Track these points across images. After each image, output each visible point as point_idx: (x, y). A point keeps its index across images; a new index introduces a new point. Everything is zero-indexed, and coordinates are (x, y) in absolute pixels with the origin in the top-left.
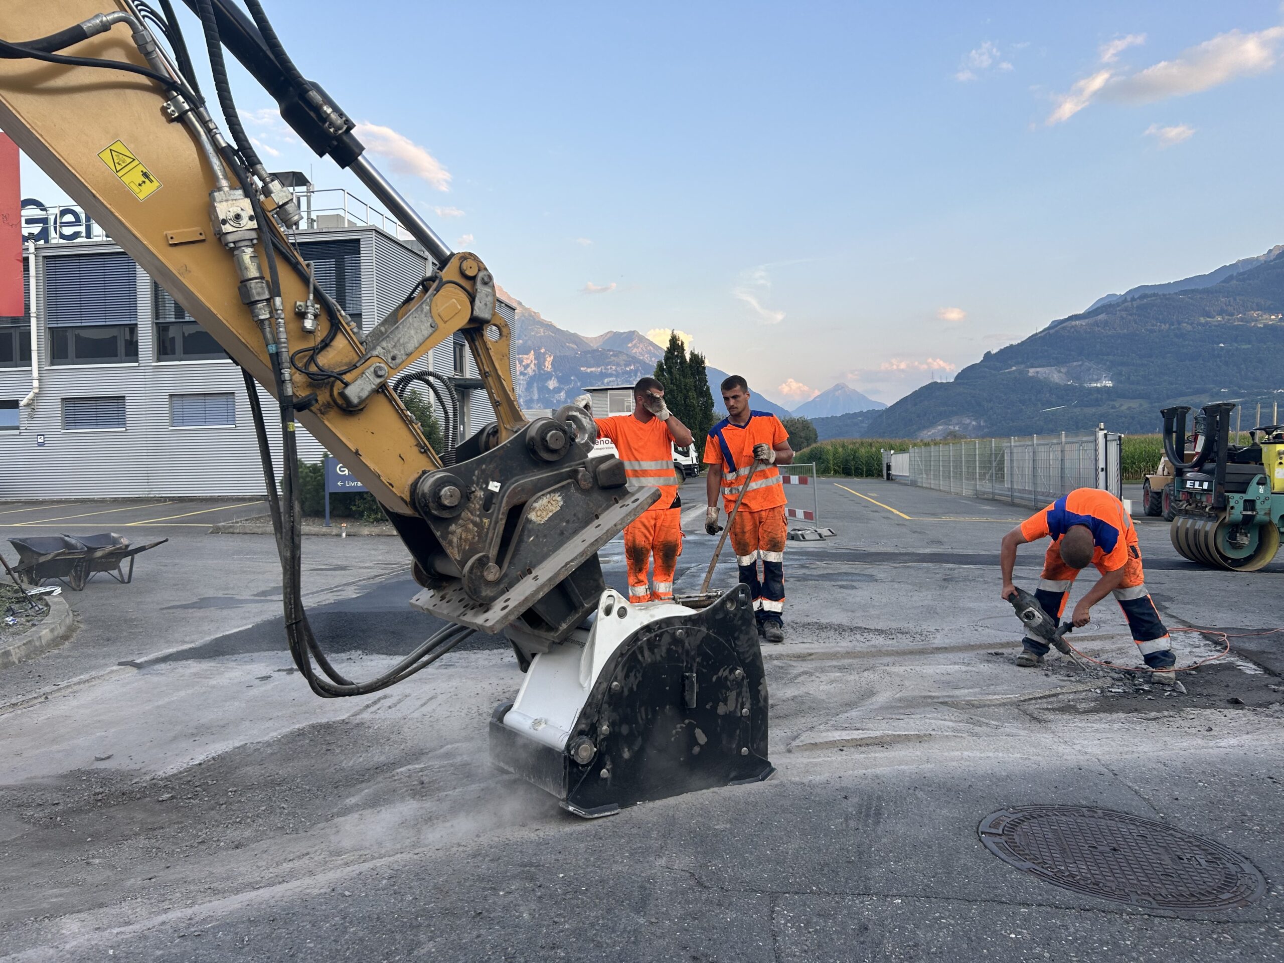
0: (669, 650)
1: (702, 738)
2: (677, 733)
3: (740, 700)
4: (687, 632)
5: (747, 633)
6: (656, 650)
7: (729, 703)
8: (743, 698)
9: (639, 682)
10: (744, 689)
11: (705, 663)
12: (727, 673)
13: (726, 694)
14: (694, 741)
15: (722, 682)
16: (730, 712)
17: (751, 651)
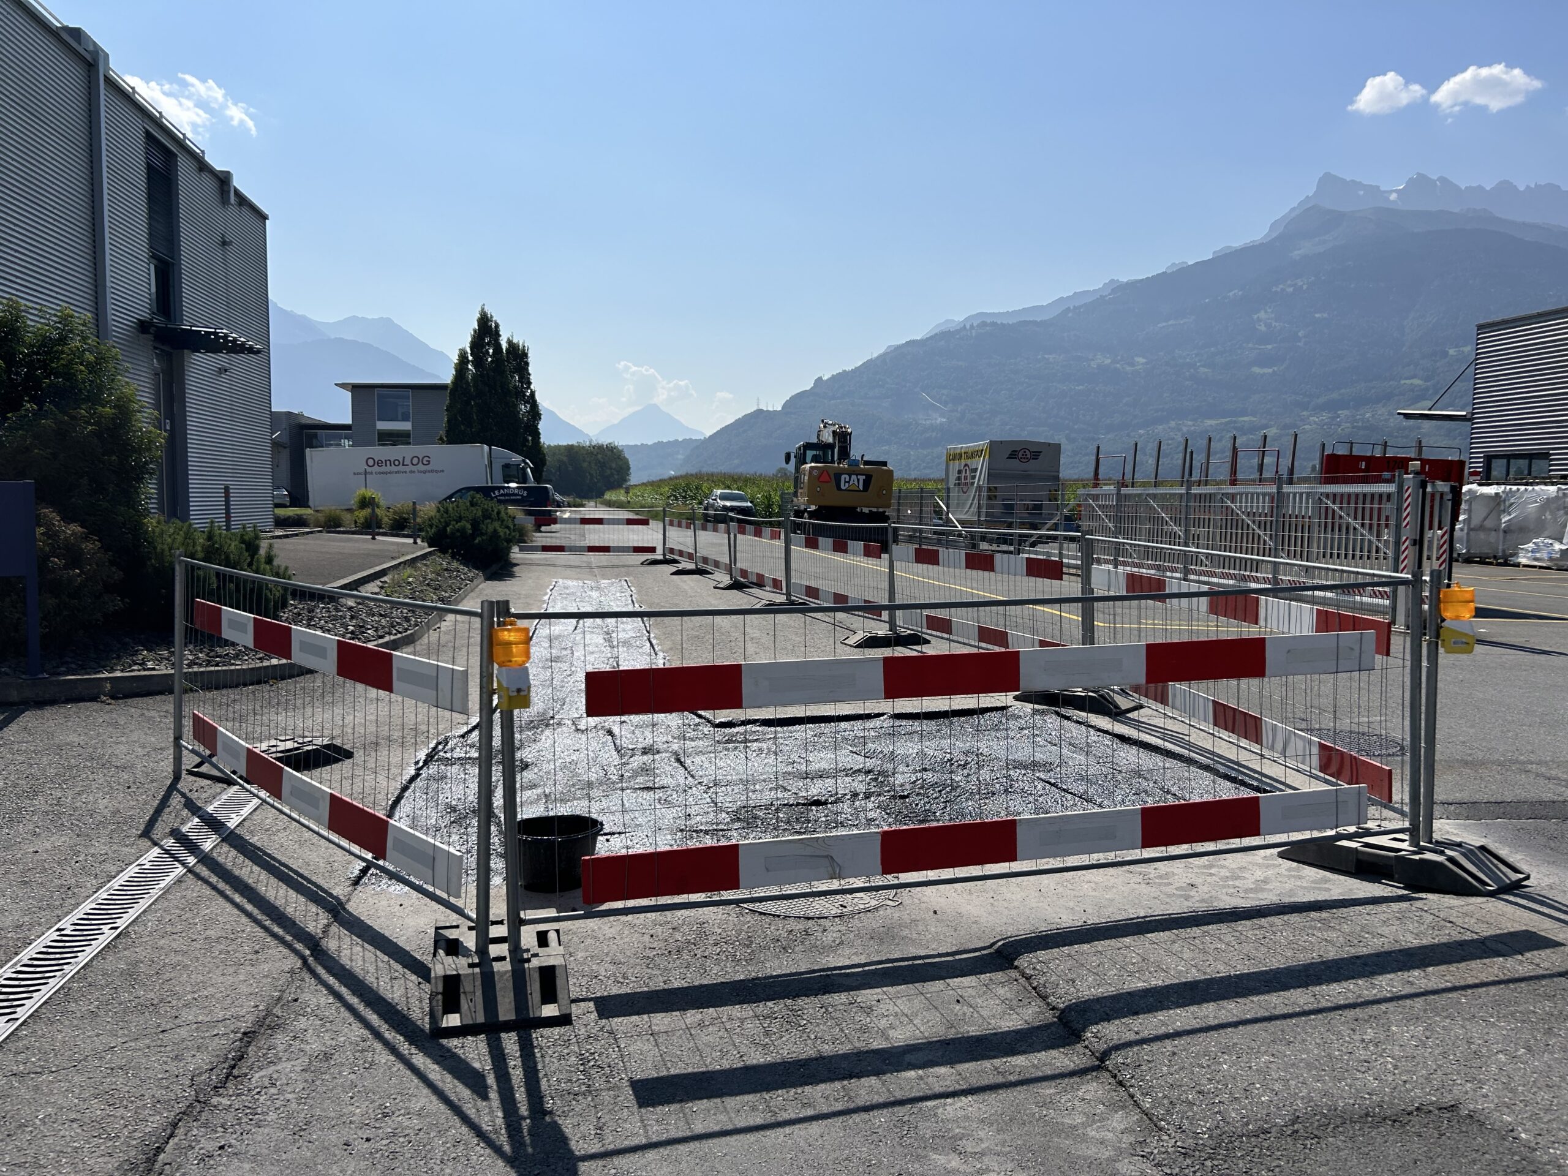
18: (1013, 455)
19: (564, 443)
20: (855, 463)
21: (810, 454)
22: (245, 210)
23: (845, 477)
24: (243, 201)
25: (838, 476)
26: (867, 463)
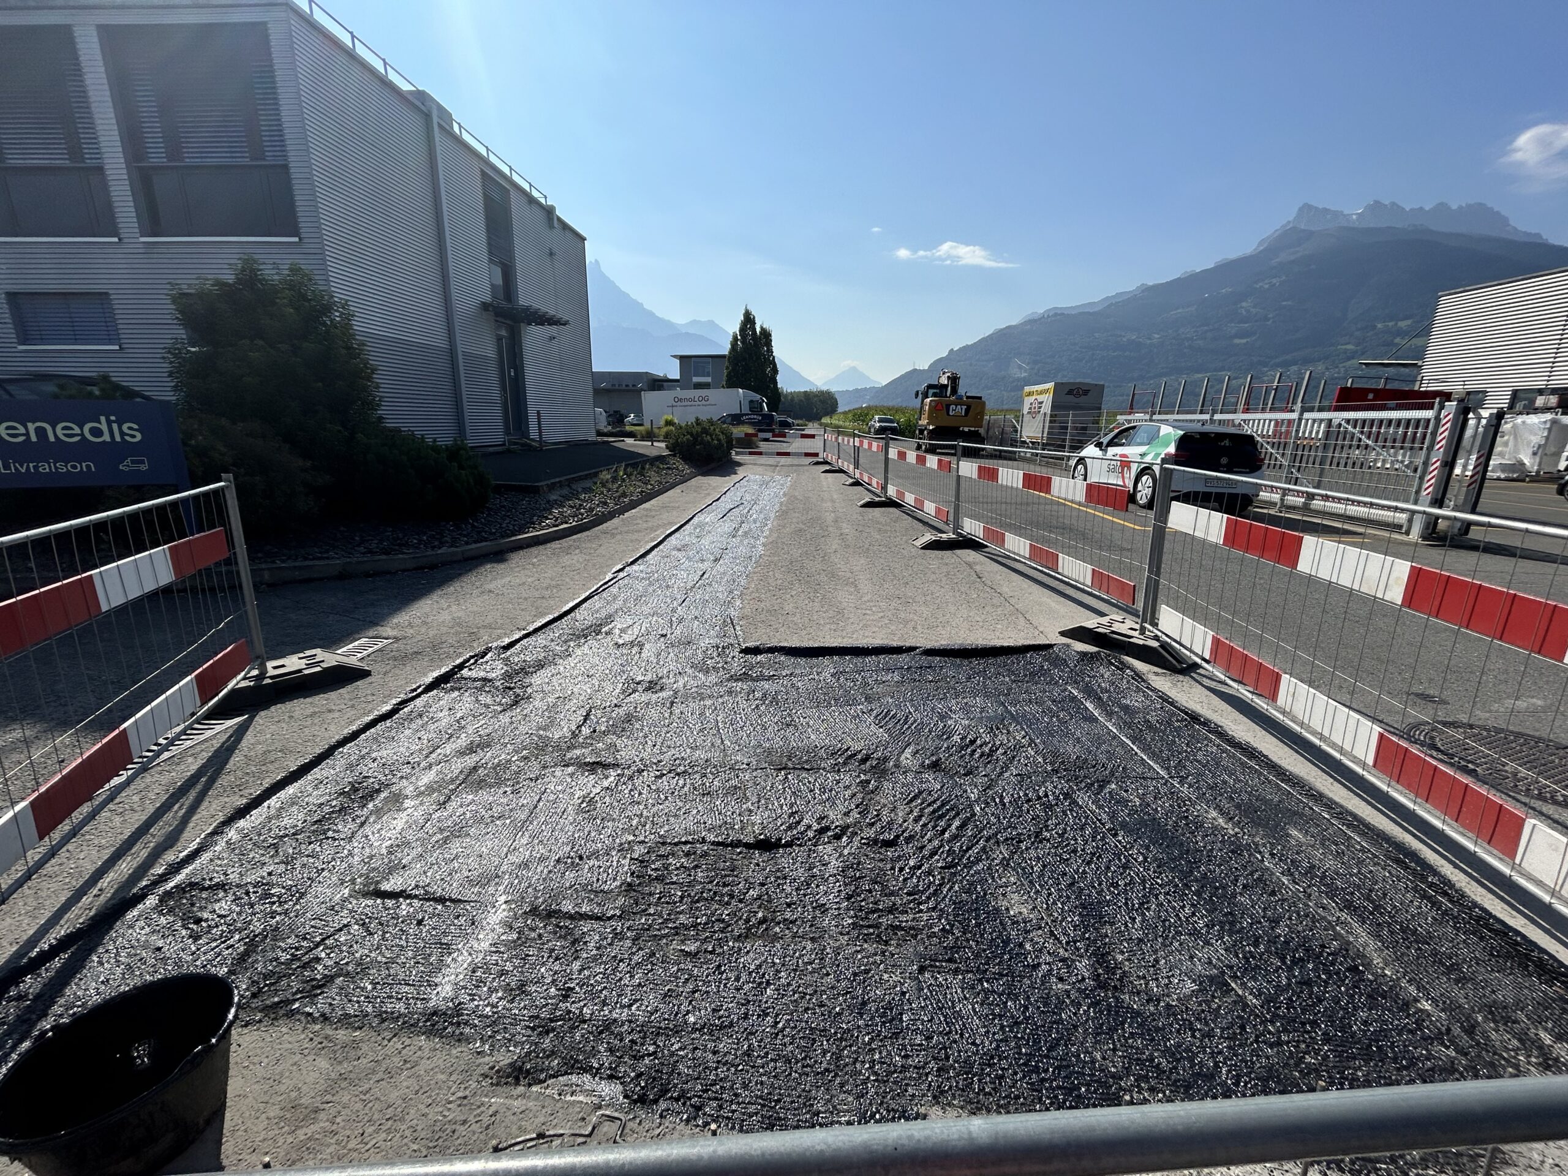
18: (1070, 392)
19: (802, 390)
20: (961, 397)
21: (931, 392)
22: (568, 234)
23: (952, 407)
24: (565, 226)
25: (948, 407)
26: (968, 397)
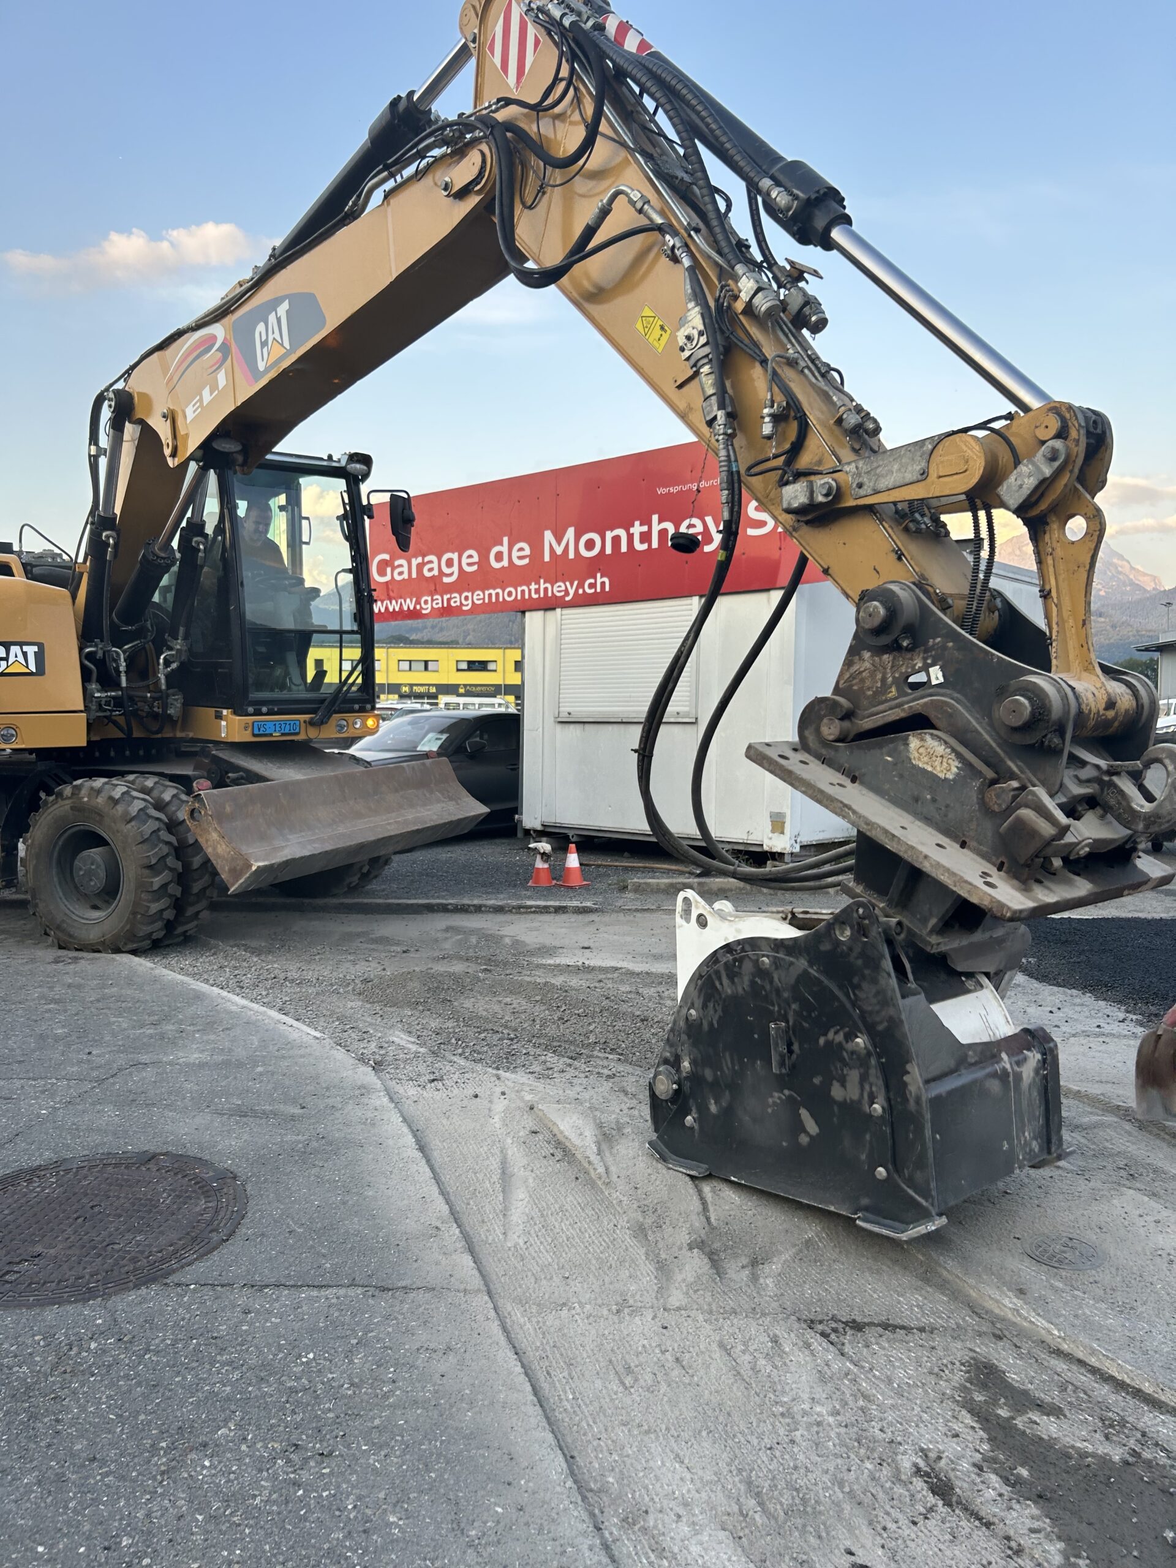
0: (753, 983)
1: (812, 1127)
2: (774, 1102)
3: (867, 1087)
4: (775, 963)
5: (875, 981)
6: (736, 980)
7: (848, 1085)
8: (871, 1085)
9: (720, 1017)
10: (872, 1071)
11: (805, 1013)
12: (840, 1037)
13: (842, 1070)
14: (799, 1127)
15: (834, 1051)
16: (852, 1101)
17: (883, 1013)
